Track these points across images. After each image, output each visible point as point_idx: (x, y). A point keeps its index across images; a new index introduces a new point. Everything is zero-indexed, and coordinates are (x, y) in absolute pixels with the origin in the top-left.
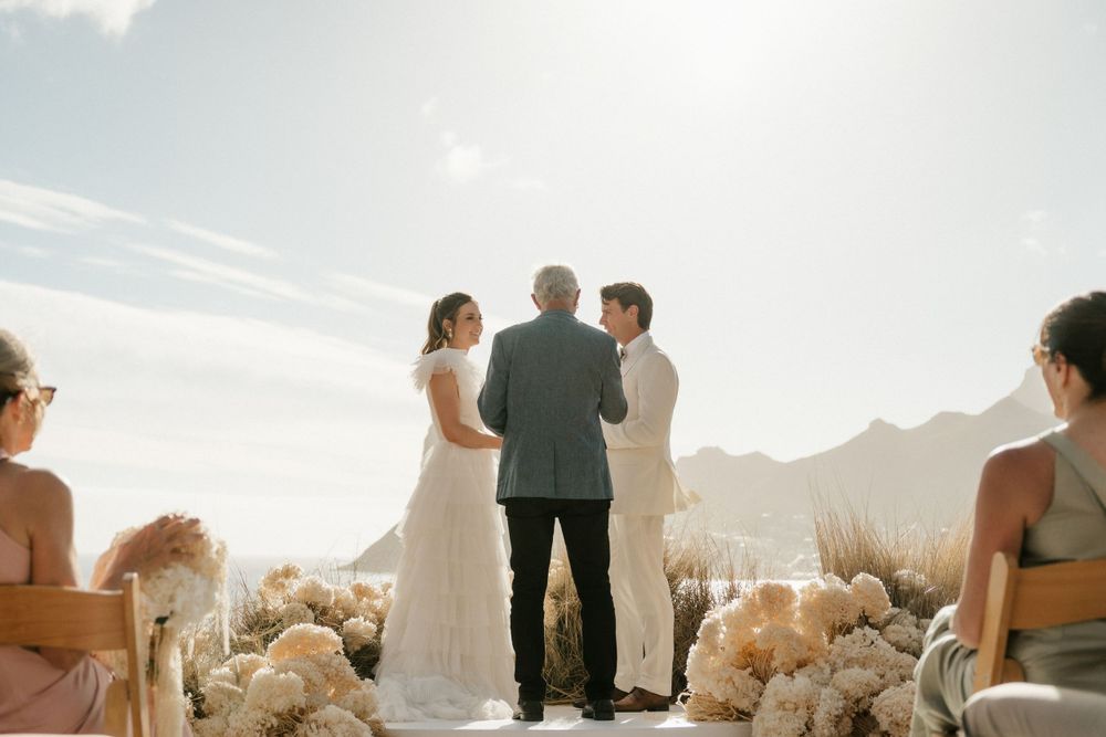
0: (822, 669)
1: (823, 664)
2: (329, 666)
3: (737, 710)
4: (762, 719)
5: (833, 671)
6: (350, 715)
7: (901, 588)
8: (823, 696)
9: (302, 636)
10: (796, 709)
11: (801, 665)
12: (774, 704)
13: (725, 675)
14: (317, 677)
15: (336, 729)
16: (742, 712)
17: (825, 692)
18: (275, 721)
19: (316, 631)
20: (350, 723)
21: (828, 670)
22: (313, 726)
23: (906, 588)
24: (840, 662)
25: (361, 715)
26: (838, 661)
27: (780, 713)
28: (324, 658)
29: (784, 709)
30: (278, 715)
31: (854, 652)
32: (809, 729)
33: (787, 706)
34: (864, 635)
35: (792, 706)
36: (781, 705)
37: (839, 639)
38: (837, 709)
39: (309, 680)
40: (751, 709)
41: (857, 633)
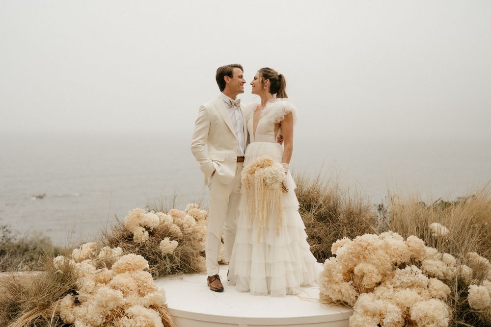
0: (389, 289)
1: (390, 285)
2: (139, 279)
3: (344, 302)
4: (355, 319)
7: (433, 235)
10: (374, 315)
11: (378, 284)
12: (362, 311)
16: (347, 303)
17: (390, 307)
18: (109, 313)
22: (126, 317)
23: (436, 235)
25: (153, 306)
26: (397, 282)
27: (365, 318)
29: (367, 315)
30: (111, 310)
31: (406, 278)
33: (369, 313)
34: (411, 270)
35: (372, 313)
36: (366, 312)
37: (398, 270)
40: (351, 303)
41: (408, 268)
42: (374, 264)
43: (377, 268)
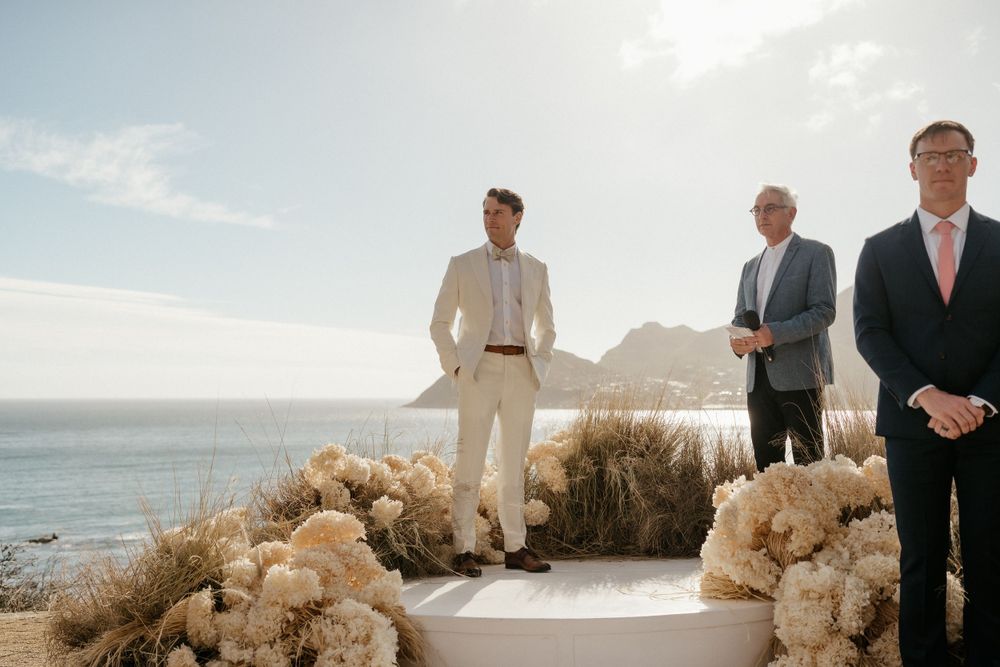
0: (840, 554)
1: (841, 548)
2: (350, 555)
3: (752, 590)
4: (786, 608)
5: (853, 557)
6: (366, 609)
8: (849, 586)
9: (324, 526)
10: (821, 598)
11: (818, 548)
12: (797, 593)
13: (743, 559)
14: (337, 567)
15: (351, 625)
16: (757, 592)
17: (850, 581)
18: (291, 616)
19: (337, 519)
20: (367, 618)
21: (846, 555)
22: (328, 621)
24: (858, 546)
25: (379, 608)
26: (856, 545)
27: (805, 604)
28: (345, 547)
29: (808, 599)
30: (293, 610)
31: (873, 536)
32: (835, 620)
33: (811, 595)
34: (882, 519)
35: (816, 596)
36: (805, 594)
37: (855, 522)
38: (864, 600)
39: (329, 571)
40: (767, 590)
41: (874, 515)
42: (810, 509)
43: (816, 515)
